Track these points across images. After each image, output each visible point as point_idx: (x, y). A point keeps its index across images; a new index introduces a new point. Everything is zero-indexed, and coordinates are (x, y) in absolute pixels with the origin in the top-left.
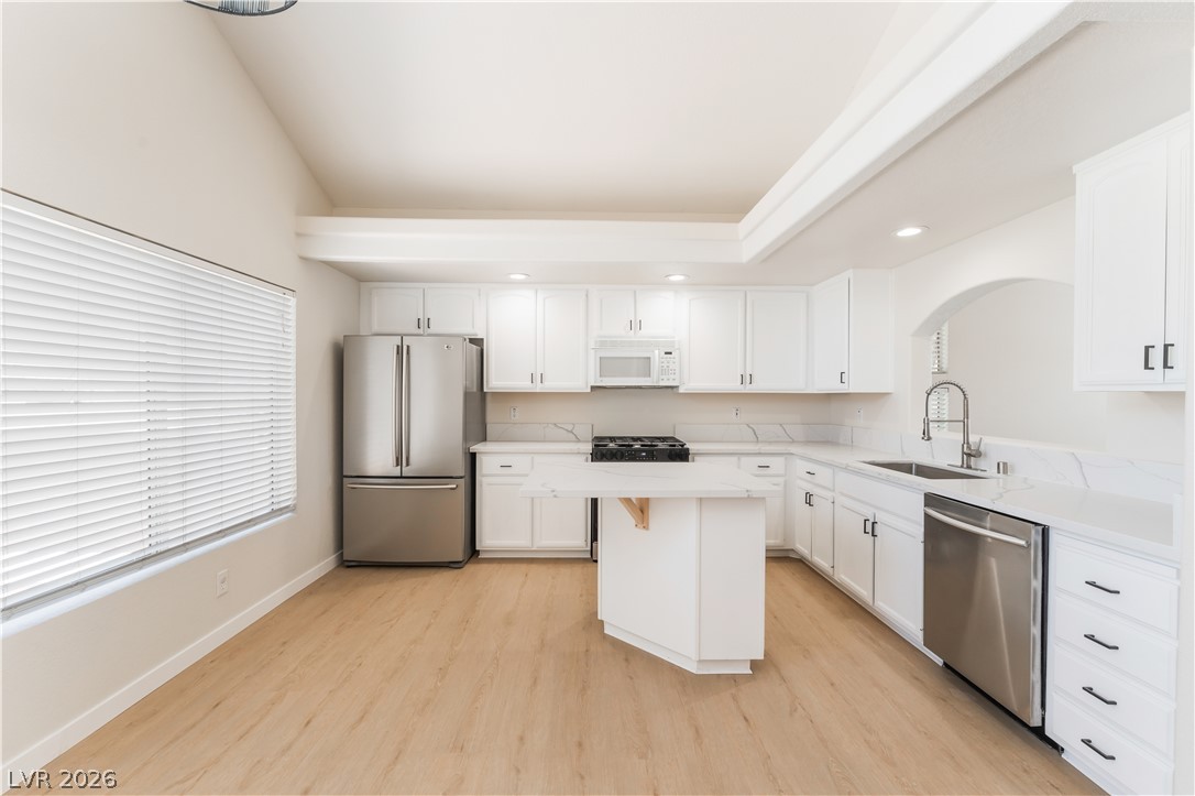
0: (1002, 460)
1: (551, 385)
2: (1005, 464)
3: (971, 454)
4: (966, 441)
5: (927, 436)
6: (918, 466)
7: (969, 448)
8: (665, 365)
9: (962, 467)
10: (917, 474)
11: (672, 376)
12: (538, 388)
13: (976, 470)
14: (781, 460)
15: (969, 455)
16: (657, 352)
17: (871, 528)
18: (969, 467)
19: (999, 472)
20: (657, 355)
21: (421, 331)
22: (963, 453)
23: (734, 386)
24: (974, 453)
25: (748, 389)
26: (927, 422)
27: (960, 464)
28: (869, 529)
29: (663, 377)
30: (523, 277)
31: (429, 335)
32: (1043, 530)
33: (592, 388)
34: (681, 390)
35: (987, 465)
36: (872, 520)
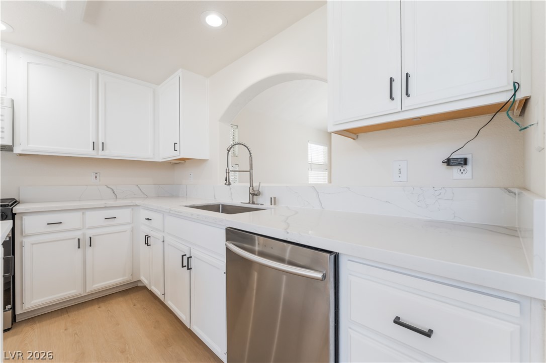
0: (273, 196)
2: (275, 198)
3: (254, 194)
4: (252, 186)
5: (228, 182)
6: (223, 206)
7: (253, 189)
9: (249, 203)
10: (222, 212)
13: (258, 204)
14: (127, 211)
15: (253, 194)
17: (187, 263)
18: (253, 203)
19: (271, 205)
22: (250, 193)
23: (86, 151)
24: (256, 193)
25: (101, 155)
26: (228, 172)
27: (248, 202)
28: (185, 263)
32: (335, 257)
35: (263, 201)
36: (188, 256)
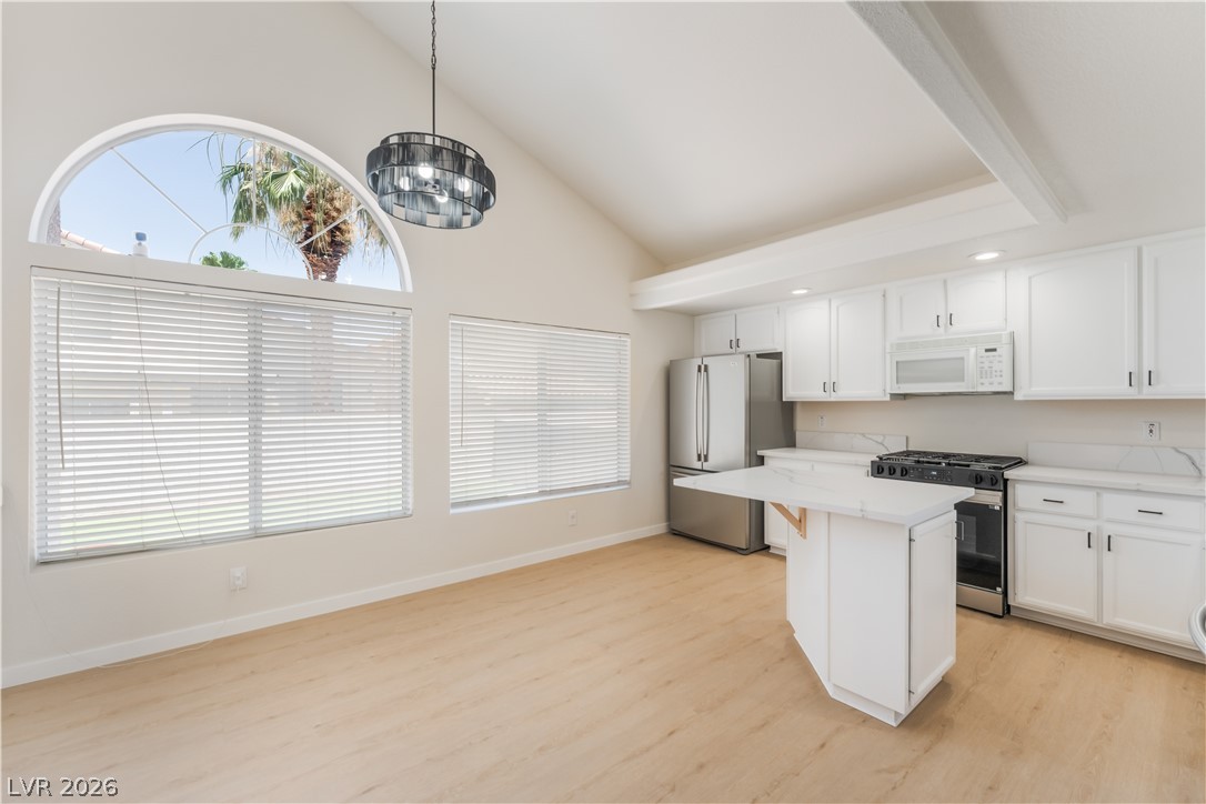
1: (844, 393)
8: (986, 365)
11: (999, 379)
12: (833, 397)
16: (973, 351)
20: (972, 354)
21: (733, 350)
23: (1119, 389)
25: (1145, 394)
29: (982, 381)
30: (805, 291)
31: (740, 353)
33: (892, 395)
34: (1018, 396)
